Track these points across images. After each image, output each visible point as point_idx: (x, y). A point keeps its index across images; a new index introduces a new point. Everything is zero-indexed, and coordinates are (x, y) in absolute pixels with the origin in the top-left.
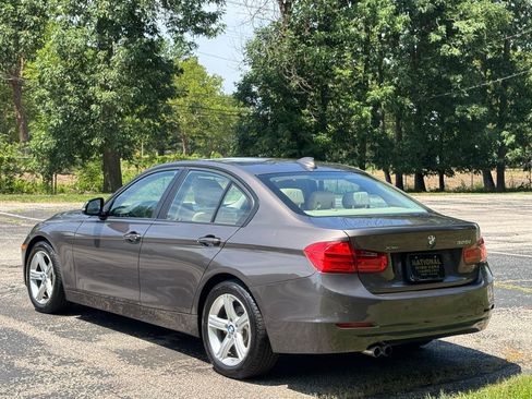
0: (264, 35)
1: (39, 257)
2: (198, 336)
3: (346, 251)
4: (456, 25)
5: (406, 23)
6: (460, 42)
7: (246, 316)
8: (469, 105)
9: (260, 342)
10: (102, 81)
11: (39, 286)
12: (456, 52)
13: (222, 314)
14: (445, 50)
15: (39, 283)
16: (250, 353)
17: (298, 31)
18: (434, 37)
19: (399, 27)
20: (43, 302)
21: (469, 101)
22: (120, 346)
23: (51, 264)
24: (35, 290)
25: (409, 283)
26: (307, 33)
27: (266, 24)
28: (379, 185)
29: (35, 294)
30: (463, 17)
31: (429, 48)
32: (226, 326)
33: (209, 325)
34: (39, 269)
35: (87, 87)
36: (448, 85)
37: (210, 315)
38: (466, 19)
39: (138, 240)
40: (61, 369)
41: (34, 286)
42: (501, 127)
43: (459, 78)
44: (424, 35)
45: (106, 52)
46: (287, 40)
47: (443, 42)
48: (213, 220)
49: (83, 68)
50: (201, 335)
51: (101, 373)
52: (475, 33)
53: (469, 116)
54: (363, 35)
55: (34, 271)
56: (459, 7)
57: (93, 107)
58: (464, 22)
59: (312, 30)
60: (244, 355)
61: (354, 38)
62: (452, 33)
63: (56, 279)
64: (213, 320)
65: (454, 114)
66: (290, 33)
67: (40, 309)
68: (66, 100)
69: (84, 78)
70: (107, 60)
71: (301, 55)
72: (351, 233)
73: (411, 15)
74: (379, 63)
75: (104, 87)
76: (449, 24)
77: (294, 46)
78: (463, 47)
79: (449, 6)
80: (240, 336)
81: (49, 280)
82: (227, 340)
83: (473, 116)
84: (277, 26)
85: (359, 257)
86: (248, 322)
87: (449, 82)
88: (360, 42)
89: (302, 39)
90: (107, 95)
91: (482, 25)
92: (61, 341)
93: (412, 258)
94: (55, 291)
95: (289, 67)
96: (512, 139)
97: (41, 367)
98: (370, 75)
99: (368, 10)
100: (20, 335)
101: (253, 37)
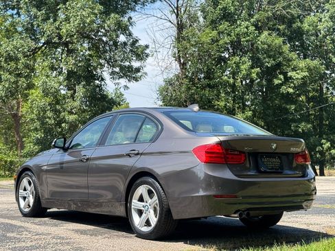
0: (169, 82)
1: (25, 182)
2: (125, 216)
3: (219, 150)
4: (289, 74)
5: (257, 74)
6: (292, 85)
7: (156, 198)
8: (300, 123)
9: (165, 213)
10: (69, 109)
11: (24, 200)
12: (291, 90)
13: (141, 199)
14: (284, 89)
15: (25, 198)
16: (159, 221)
17: (191, 80)
18: (276, 82)
19: (254, 75)
20: (27, 210)
21: (300, 121)
22: (76, 228)
23: (32, 185)
24: (22, 203)
25: (260, 172)
26: (196, 81)
27: (171, 76)
28: (240, 122)
29: (22, 206)
30: (294, 70)
31: (273, 89)
32: (144, 207)
33: (132, 207)
34: (25, 190)
35: (60, 112)
36: (287, 111)
37: (133, 201)
38: (296, 71)
39: (87, 159)
40: (37, 237)
41: (21, 200)
42: (321, 137)
43: (293, 107)
44: (270, 81)
45: (72, 91)
46: (184, 85)
47: (282, 85)
48: (135, 141)
49: (58, 102)
50: (127, 215)
51: (63, 238)
52: (302, 79)
53: (300, 130)
54: (231, 81)
55: (22, 191)
56: (291, 63)
57: (63, 125)
58: (294, 72)
59: (199, 79)
60: (155, 223)
61: (226, 84)
62: (287, 79)
63: (36, 194)
64: (135, 203)
65: (290, 129)
66: (186, 81)
67: (25, 215)
68: (47, 122)
69: (58, 107)
70: (72, 96)
71: (193, 94)
72: (222, 138)
73: (261, 69)
74: (242, 98)
75: (71, 113)
76: (285, 74)
77: (189, 89)
78: (294, 88)
79: (284, 63)
80: (152, 212)
81: (31, 196)
82: (144, 215)
83: (303, 130)
84: (178, 77)
85: (227, 154)
86: (157, 201)
87: (287, 109)
88: (230, 85)
89: (194, 84)
90: (72, 118)
91: (306, 74)
92: (38, 227)
93: (262, 157)
94: (34, 202)
95: (186, 101)
96: (328, 144)
97: (24, 236)
98: (237, 105)
99: (234, 66)
100: (11, 225)
101: (163, 84)
